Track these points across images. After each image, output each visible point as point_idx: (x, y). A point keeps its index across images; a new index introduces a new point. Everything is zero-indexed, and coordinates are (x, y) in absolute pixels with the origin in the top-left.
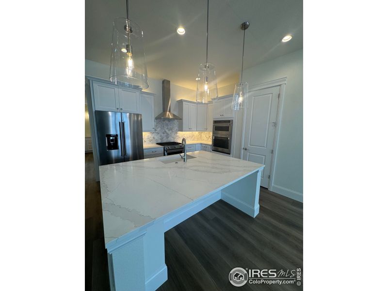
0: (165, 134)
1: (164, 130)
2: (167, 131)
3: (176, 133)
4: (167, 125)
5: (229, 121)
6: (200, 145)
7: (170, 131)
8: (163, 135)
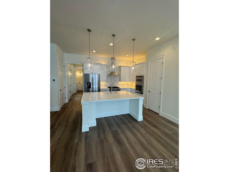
0: (112, 83)
1: (111, 81)
2: (113, 81)
3: (118, 82)
4: (113, 78)
5: (142, 77)
6: (130, 89)
7: (115, 82)
8: (111, 83)
